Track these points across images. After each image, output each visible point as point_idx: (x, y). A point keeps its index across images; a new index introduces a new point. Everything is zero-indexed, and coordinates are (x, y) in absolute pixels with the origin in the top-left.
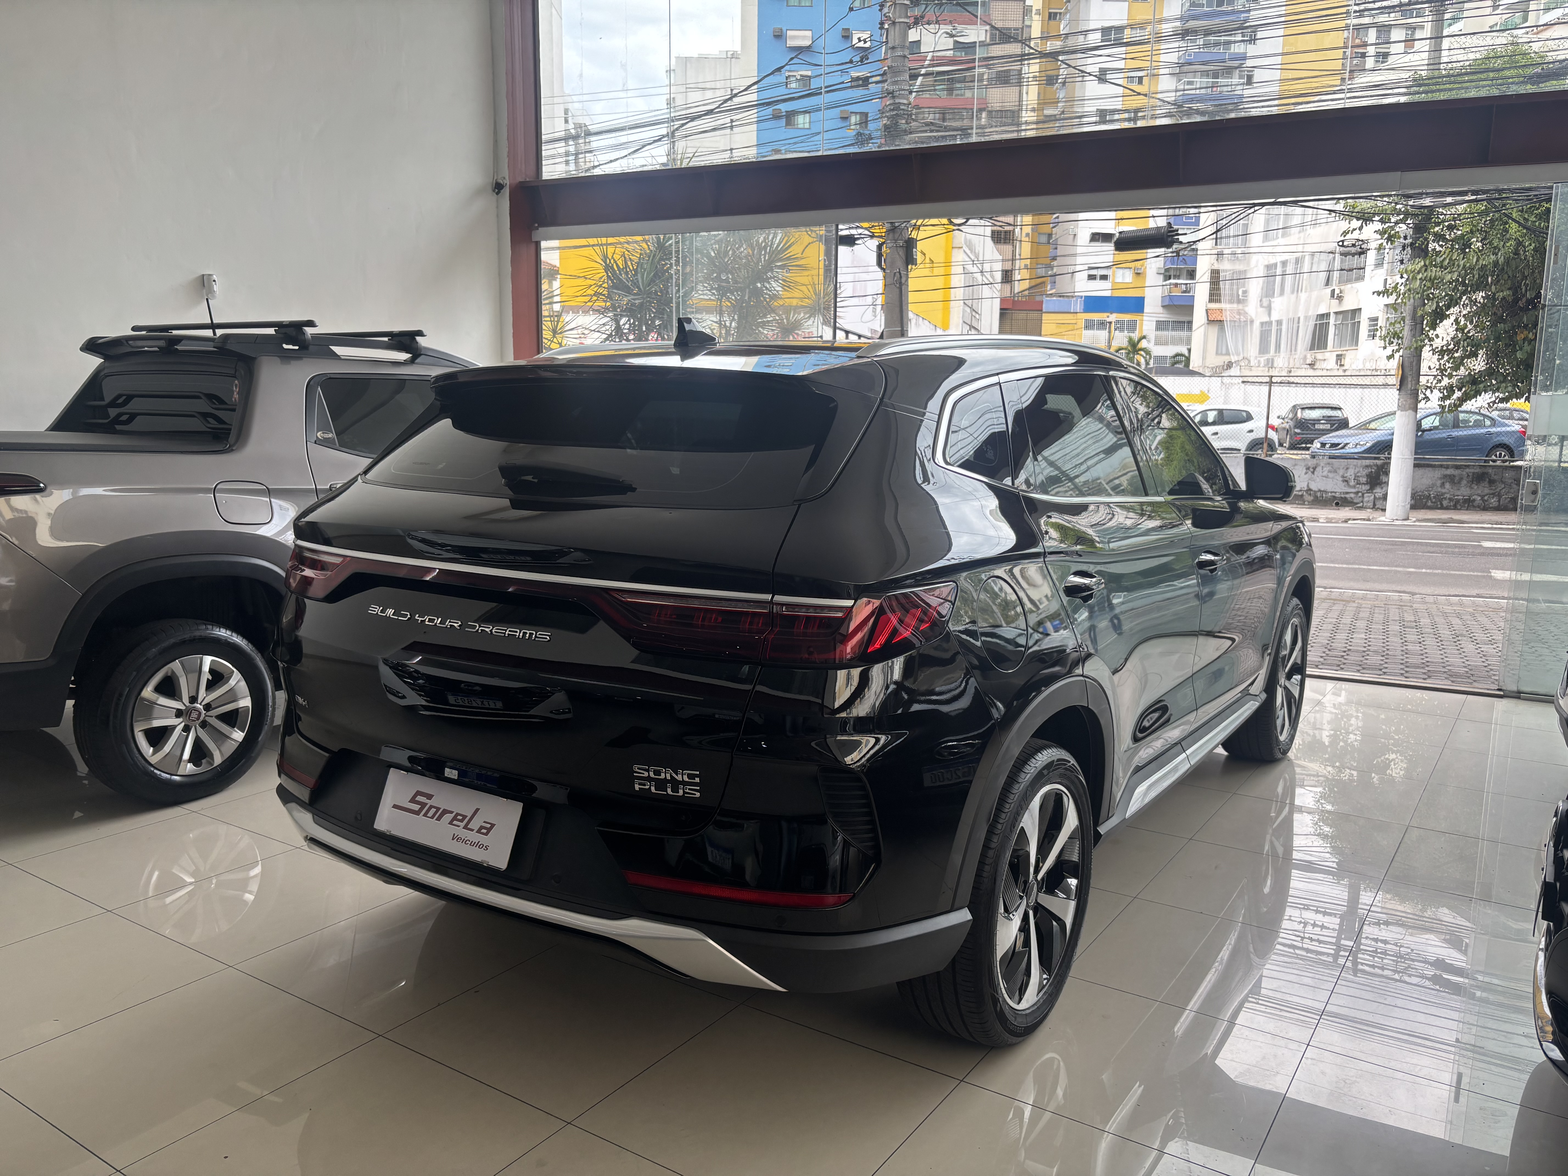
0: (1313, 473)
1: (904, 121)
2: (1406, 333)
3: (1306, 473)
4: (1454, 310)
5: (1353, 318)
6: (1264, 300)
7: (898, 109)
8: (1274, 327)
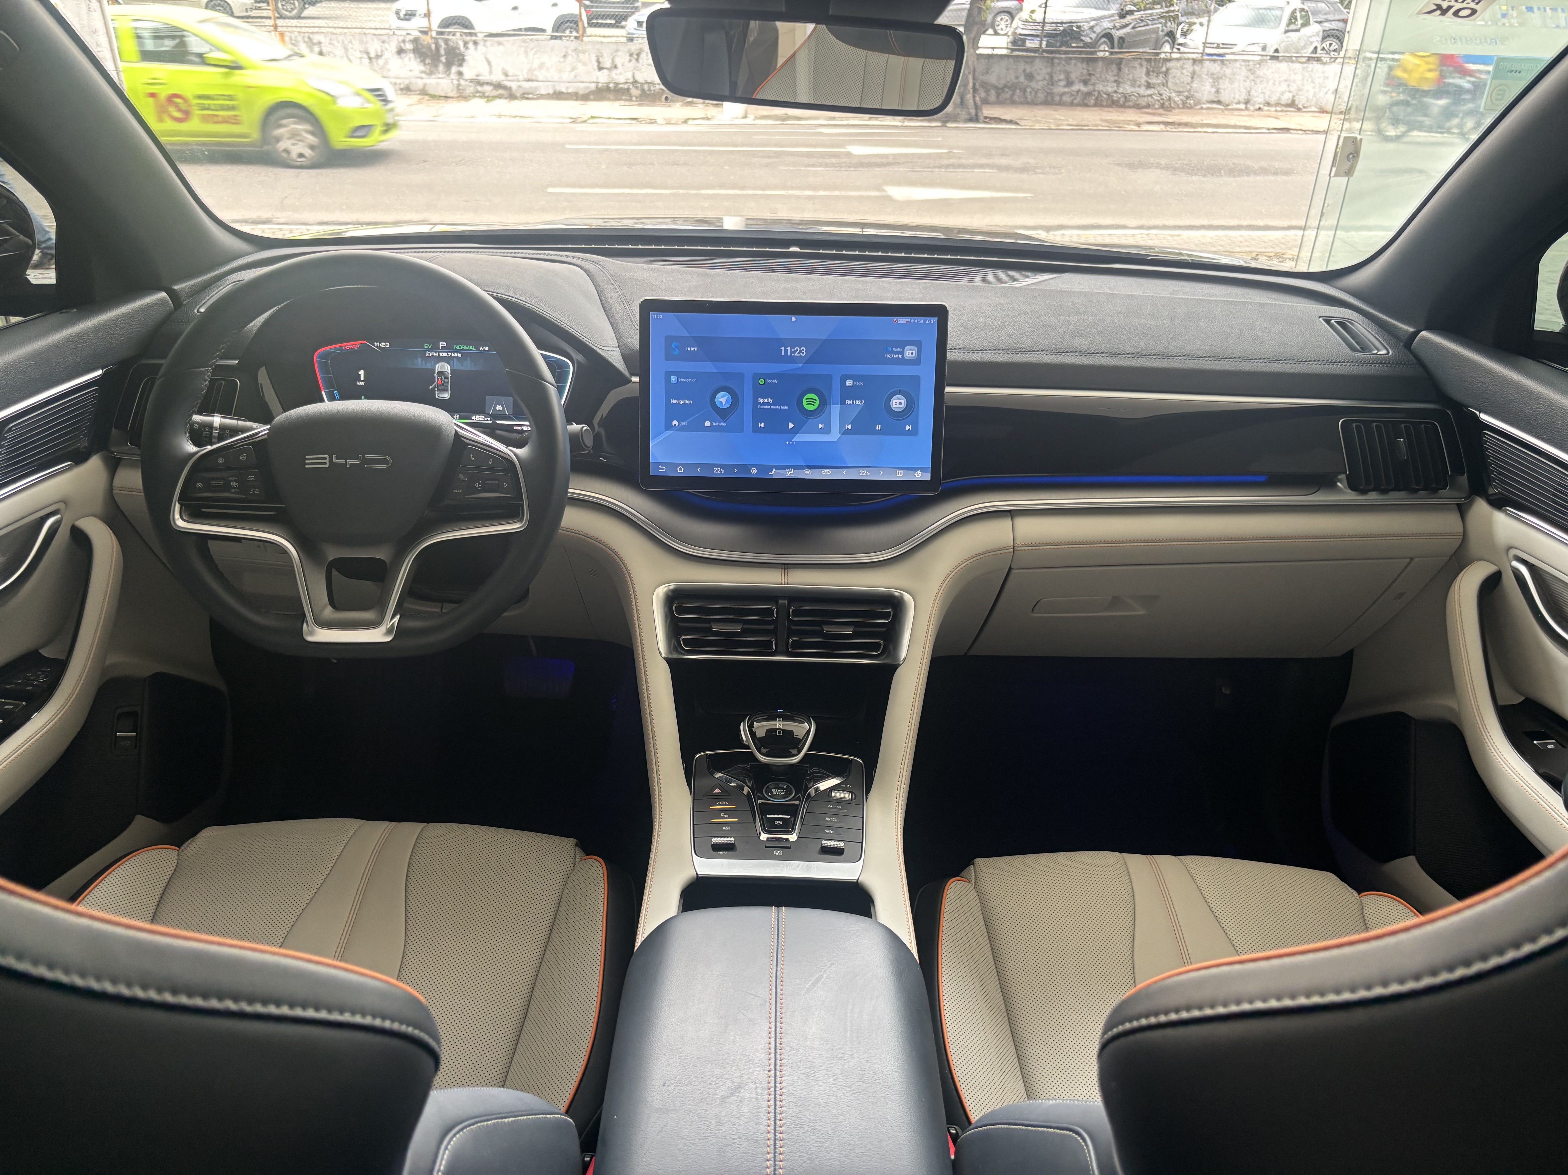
0: (637, 60)
3: (630, 61)
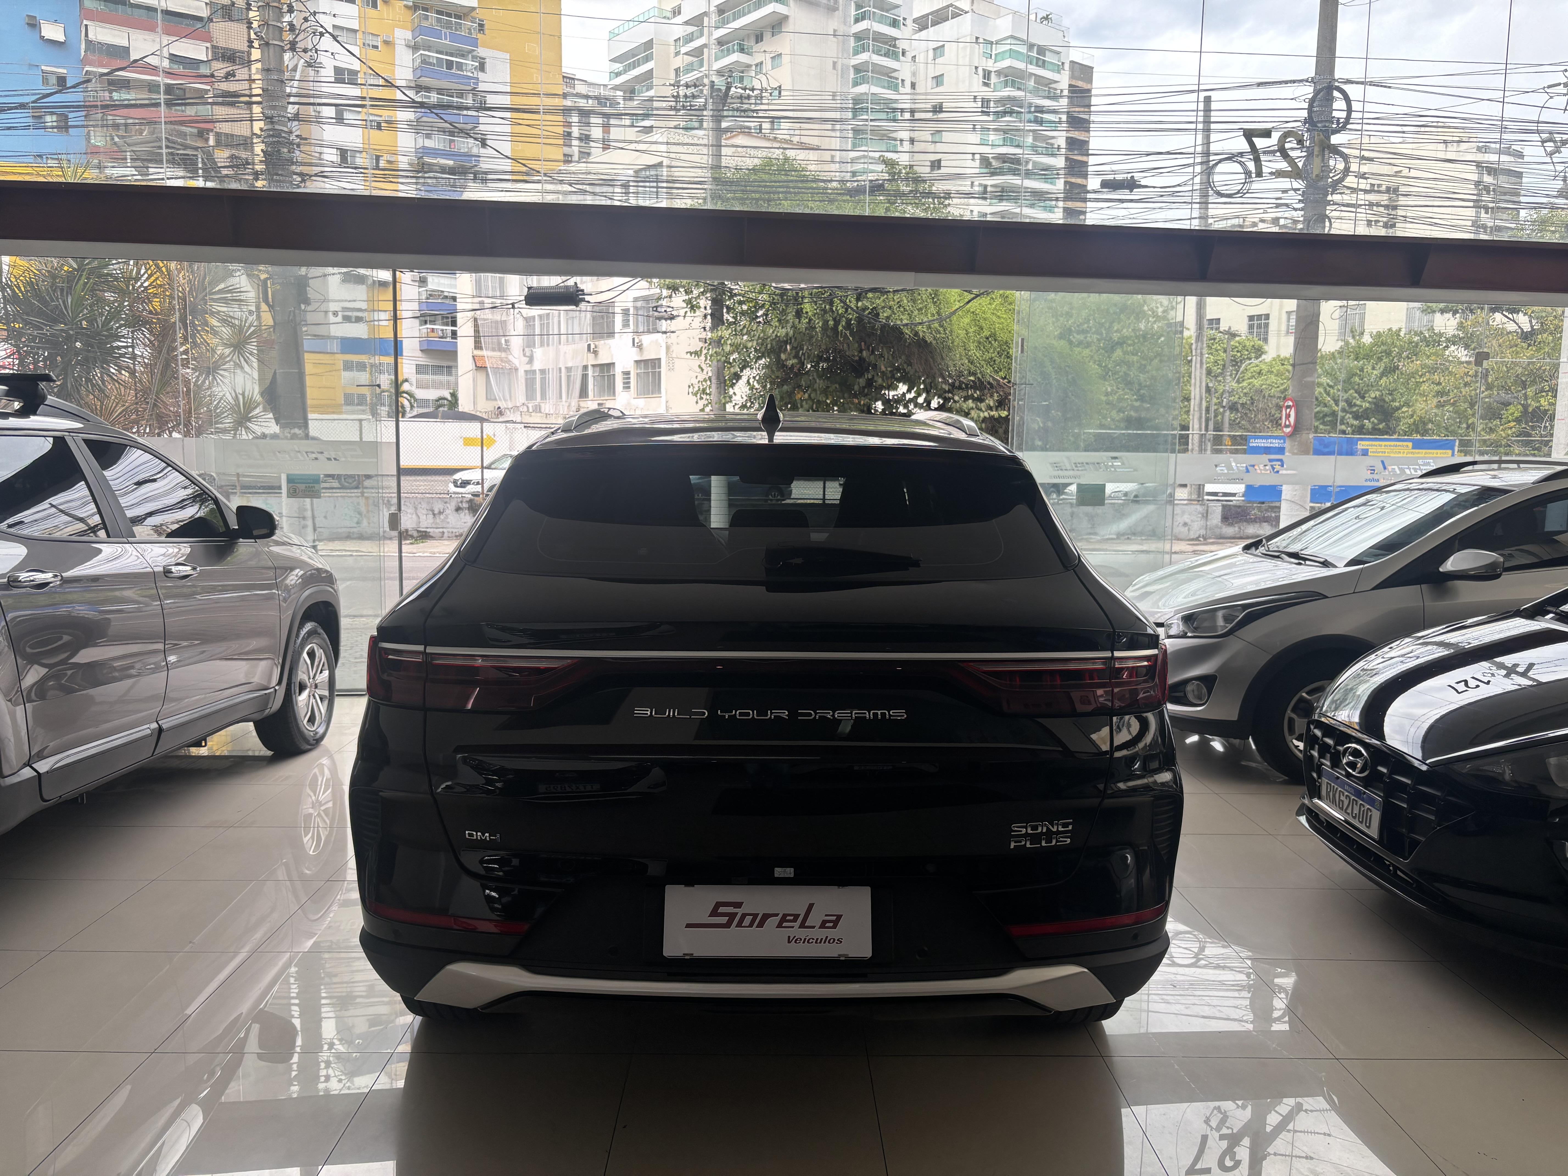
1: (286, 150)
2: (714, 389)
4: (747, 372)
5: (608, 371)
6: (526, 349)
7: (279, 136)
8: (538, 376)
